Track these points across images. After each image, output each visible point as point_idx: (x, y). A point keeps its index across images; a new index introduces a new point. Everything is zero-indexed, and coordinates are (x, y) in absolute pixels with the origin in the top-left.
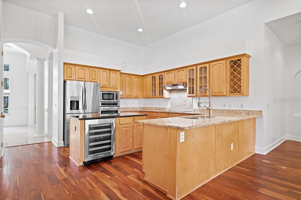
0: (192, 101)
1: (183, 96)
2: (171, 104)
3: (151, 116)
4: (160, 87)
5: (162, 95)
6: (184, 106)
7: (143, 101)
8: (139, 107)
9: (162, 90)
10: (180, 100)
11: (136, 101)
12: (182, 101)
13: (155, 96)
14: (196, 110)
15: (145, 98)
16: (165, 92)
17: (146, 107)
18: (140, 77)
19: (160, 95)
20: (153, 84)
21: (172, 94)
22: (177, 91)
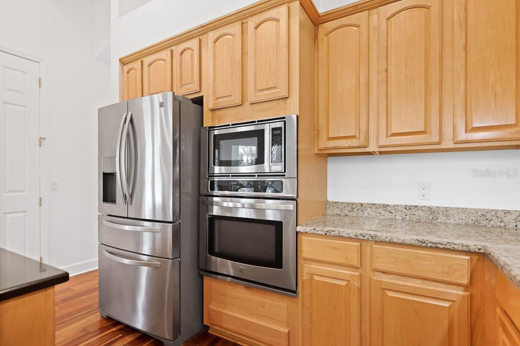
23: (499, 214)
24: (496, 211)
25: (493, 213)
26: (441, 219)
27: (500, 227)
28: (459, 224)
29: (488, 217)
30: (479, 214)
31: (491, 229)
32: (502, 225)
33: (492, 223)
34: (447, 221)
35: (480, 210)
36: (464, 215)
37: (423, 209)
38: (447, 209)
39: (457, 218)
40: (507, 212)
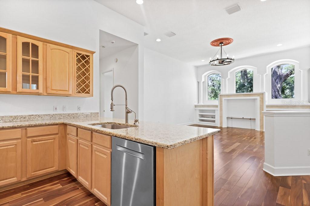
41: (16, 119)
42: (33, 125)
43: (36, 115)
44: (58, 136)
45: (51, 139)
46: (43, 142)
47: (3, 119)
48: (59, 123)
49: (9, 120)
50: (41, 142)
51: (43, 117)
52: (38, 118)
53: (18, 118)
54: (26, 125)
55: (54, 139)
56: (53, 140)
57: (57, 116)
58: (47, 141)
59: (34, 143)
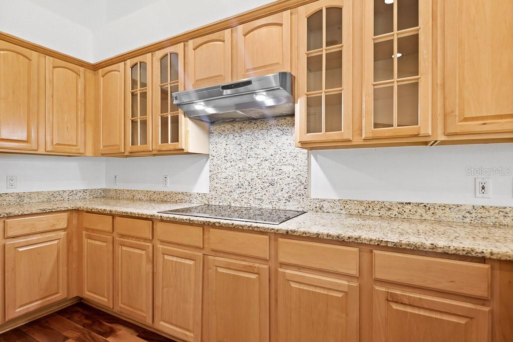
0: (309, 165)
1: (264, 146)
2: (211, 179)
3: (122, 236)
4: (164, 108)
5: (176, 138)
6: (271, 189)
7: (103, 164)
8: (84, 191)
9: (176, 120)
10: (251, 161)
11: (72, 165)
12: (259, 165)
13: (144, 147)
14: (326, 205)
15: (103, 155)
16: (187, 127)
17: (116, 187)
18: (82, 69)
19: (164, 140)
20: (134, 95)
21: (215, 139)
22: (237, 126)
23: (60, 193)
24: (59, 192)
25: (58, 193)
26: (26, 200)
27: (61, 200)
28: (38, 202)
29: (55, 195)
30: (50, 194)
31: (57, 202)
32: (62, 198)
33: (57, 198)
34: (31, 201)
35: (51, 192)
36: (41, 196)
37: (13, 195)
38: (30, 193)
39: (37, 199)
40: (64, 191)
41: (371, 209)
42: (389, 245)
43: (418, 205)
44: (486, 309)
45: (454, 311)
46: (422, 313)
47: (347, 207)
48: (492, 254)
49: (357, 211)
50: (416, 311)
51: (439, 213)
52: (424, 214)
53: (375, 208)
54: (371, 240)
55: (471, 318)
56: (463, 321)
57: (487, 214)
58: (438, 316)
59: (395, 307)
